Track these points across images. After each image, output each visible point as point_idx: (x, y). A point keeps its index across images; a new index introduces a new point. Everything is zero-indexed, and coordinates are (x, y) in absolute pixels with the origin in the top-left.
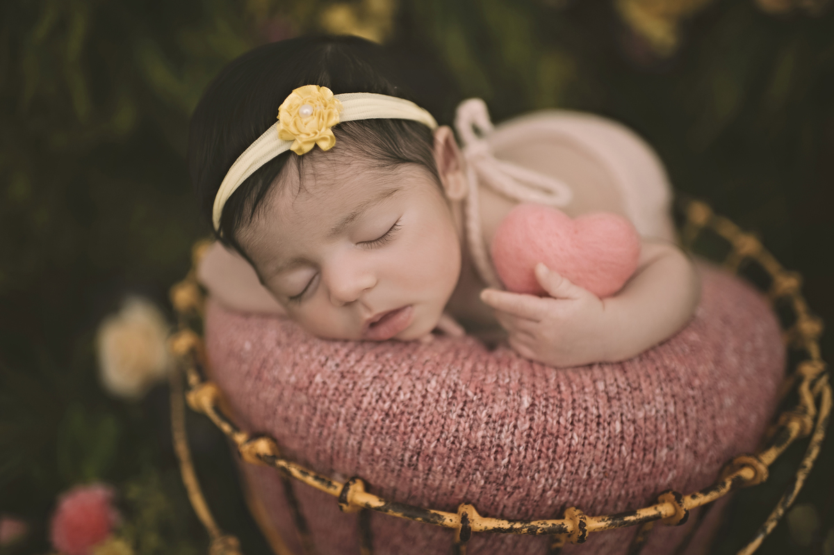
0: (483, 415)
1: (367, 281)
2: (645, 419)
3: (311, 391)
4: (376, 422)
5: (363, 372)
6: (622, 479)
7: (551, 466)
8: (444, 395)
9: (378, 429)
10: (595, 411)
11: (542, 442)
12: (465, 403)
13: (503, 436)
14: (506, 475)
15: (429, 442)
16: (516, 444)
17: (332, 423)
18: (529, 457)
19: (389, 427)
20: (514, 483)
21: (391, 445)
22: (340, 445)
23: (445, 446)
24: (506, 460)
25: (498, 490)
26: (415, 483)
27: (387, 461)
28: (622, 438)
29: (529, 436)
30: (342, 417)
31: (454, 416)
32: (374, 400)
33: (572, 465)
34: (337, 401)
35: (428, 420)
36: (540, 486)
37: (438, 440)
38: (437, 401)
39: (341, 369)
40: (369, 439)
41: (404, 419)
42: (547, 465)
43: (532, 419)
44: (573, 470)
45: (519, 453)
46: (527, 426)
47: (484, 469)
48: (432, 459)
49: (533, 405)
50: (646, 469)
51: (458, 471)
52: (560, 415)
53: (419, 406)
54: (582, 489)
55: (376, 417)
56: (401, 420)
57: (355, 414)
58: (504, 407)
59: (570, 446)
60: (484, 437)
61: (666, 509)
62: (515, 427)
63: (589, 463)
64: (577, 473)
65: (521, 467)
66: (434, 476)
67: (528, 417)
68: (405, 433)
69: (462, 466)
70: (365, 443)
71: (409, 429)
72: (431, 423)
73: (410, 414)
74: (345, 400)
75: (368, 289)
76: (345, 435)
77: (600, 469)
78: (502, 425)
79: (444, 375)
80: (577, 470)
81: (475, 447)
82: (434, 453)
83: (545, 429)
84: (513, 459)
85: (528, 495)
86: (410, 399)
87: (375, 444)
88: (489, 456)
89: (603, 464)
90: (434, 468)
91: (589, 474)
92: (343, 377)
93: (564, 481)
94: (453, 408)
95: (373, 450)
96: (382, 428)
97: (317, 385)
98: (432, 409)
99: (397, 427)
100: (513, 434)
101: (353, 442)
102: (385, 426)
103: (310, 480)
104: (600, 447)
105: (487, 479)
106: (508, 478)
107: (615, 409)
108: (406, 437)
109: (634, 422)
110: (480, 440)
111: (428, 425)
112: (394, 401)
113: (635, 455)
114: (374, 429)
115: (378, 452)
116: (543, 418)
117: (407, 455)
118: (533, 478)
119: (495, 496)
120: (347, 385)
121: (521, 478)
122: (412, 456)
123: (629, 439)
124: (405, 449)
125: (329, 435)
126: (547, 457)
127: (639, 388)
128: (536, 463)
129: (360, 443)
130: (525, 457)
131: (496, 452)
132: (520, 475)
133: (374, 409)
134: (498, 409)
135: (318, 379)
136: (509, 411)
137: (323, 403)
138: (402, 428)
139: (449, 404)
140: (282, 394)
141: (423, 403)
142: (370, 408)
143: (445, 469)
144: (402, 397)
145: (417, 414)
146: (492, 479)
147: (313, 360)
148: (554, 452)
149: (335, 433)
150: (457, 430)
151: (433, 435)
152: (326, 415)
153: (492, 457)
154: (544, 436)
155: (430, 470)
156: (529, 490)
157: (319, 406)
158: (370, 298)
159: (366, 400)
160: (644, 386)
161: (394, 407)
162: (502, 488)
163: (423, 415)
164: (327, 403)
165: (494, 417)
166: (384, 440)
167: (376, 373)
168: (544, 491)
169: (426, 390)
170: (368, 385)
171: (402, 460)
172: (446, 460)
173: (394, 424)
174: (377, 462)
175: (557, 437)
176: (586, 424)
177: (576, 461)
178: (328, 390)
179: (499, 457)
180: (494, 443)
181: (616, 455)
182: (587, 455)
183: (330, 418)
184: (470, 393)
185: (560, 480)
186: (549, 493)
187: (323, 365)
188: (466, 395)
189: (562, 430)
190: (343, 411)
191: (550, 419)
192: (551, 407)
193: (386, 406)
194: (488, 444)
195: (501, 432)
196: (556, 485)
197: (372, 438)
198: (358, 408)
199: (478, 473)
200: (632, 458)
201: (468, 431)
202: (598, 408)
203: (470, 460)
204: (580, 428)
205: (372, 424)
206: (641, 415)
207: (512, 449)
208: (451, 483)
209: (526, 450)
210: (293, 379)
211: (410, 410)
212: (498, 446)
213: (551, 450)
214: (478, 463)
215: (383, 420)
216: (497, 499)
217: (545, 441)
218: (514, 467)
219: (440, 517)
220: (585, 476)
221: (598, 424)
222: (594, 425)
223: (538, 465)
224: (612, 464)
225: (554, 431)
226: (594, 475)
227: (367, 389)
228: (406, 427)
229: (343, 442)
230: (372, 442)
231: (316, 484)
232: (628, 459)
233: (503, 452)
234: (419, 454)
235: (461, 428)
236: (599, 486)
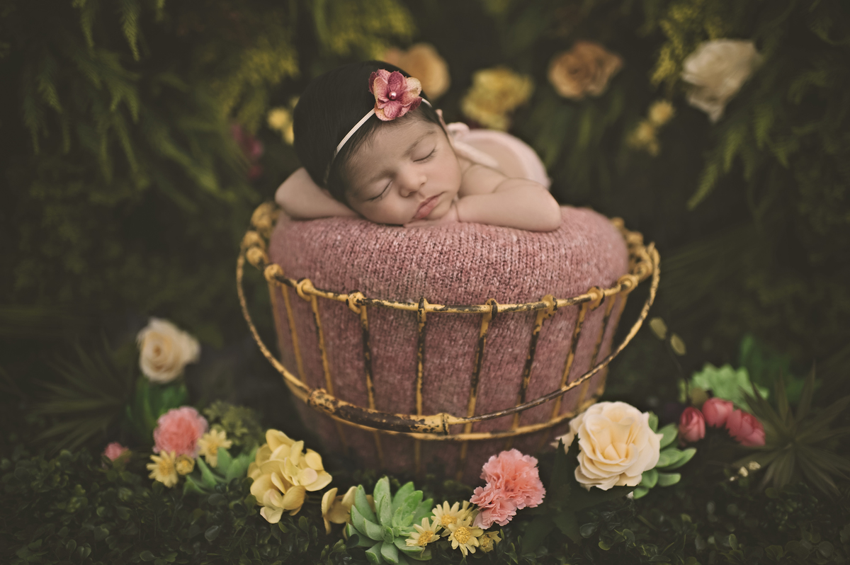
0: (494, 245)
1: (423, 179)
2: (576, 246)
3: (391, 250)
4: (435, 258)
5: (421, 236)
6: (567, 281)
7: (533, 272)
8: (470, 238)
9: (437, 262)
10: (551, 243)
11: (527, 259)
12: (483, 241)
13: (506, 255)
14: (510, 278)
15: (467, 263)
16: (513, 260)
17: (407, 266)
18: (521, 267)
19: (443, 260)
20: (514, 283)
21: (445, 270)
22: (413, 278)
23: (476, 264)
24: (509, 269)
25: (506, 289)
26: (460, 292)
27: (443, 280)
28: (566, 257)
29: (519, 255)
30: (414, 260)
31: (479, 248)
32: (432, 247)
33: (543, 271)
34: (410, 253)
35: (465, 252)
36: (528, 284)
37: (472, 262)
38: (468, 242)
39: (407, 236)
40: (432, 269)
41: (452, 254)
42: (531, 272)
43: (520, 247)
44: (544, 274)
45: (516, 265)
46: (518, 250)
47: (498, 275)
48: (469, 273)
49: (518, 240)
50: (578, 275)
51: (484, 279)
52: (533, 245)
53: (458, 246)
54: (549, 287)
55: (435, 255)
56: (449, 255)
57: (422, 258)
58: (504, 241)
59: (541, 261)
60: (496, 257)
61: (593, 295)
62: (512, 251)
63: (551, 270)
64: (546, 277)
65: (517, 272)
66: (471, 284)
67: (518, 246)
68: (453, 261)
69: (486, 275)
70: (430, 271)
71: (455, 258)
72: (467, 253)
73: (455, 250)
74: (414, 252)
75: (423, 184)
76: (417, 270)
77: (557, 273)
78: (505, 250)
79: (467, 229)
80: (546, 274)
81: (492, 263)
82: (470, 269)
83: (527, 252)
84: (513, 268)
85: (521, 291)
86: (453, 243)
87: (436, 271)
88: (500, 267)
89: (558, 271)
90: (471, 279)
91: (552, 277)
92: (410, 240)
93: (539, 281)
94: (478, 244)
95: (435, 276)
96: (439, 261)
97: (395, 246)
98: (465, 246)
99: (448, 259)
100: (512, 255)
101: (422, 273)
102: (441, 260)
103: (397, 305)
104: (556, 261)
105: (500, 282)
106: (511, 280)
107: (560, 242)
108: (454, 263)
109: (570, 248)
110: (495, 259)
111: (465, 255)
112: (443, 245)
113: (573, 266)
114: (435, 262)
115: (438, 275)
116: (525, 246)
117: (455, 274)
118: (524, 280)
119: (504, 293)
120: (414, 243)
121: (518, 280)
122: (458, 274)
123: (569, 257)
124: (453, 271)
125: (406, 272)
126: (530, 267)
127: (568, 233)
128: (524, 270)
129: (426, 273)
130: (519, 267)
131: (504, 265)
132: (517, 278)
133: (433, 251)
134: (501, 242)
135: (395, 243)
136: (507, 243)
137: (401, 255)
138: (451, 258)
139: (475, 242)
140: (371, 256)
141: (460, 245)
142: (430, 251)
143: (477, 279)
144: (448, 243)
145: (458, 250)
146: (502, 281)
147: (389, 235)
148: (534, 264)
149: (410, 271)
150: (482, 255)
151: (469, 259)
152: (403, 261)
153: (502, 268)
154: (527, 256)
155: (468, 281)
156: (522, 288)
157: (398, 257)
158: (423, 190)
159: (427, 249)
160: (571, 231)
161: (445, 248)
162: (508, 287)
163: (462, 249)
164: (403, 255)
165: (500, 246)
166: (441, 268)
167: (429, 235)
168: (530, 288)
169: (461, 238)
170: (426, 241)
171: (452, 278)
172: (477, 273)
173: (446, 257)
174: (437, 283)
175: (534, 256)
176: (547, 250)
177: (545, 269)
178: (402, 248)
179: (505, 267)
180: (503, 260)
181: (564, 266)
182: (550, 266)
183: (406, 263)
184: (484, 236)
185: (537, 281)
186: (533, 289)
187: (396, 237)
188: (483, 237)
189: (536, 252)
190: (415, 257)
191: (529, 247)
192: (528, 241)
193: (440, 249)
194: (499, 260)
195: (504, 254)
196: (536, 283)
197: (434, 268)
198: (423, 254)
199: (495, 278)
200: (572, 268)
201: (487, 254)
202: (552, 242)
203: (490, 271)
204: (544, 251)
205: (433, 260)
206: (573, 245)
207: (512, 263)
208: (480, 287)
209: (519, 263)
210: (378, 246)
211: (454, 248)
212: (504, 261)
213: (532, 263)
214: (495, 273)
215: (439, 257)
216: (506, 295)
217: (528, 258)
218: (514, 273)
219: (478, 307)
220: (549, 278)
221: (554, 250)
222: (552, 250)
223: (526, 272)
224: (562, 271)
225: (532, 253)
226: (555, 278)
227: (426, 243)
228: (453, 258)
229: (416, 275)
230: (434, 271)
231: (401, 306)
232: (570, 269)
233: (507, 265)
234: (462, 272)
235: (484, 253)
236: (557, 285)
